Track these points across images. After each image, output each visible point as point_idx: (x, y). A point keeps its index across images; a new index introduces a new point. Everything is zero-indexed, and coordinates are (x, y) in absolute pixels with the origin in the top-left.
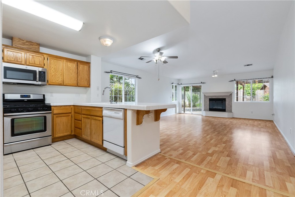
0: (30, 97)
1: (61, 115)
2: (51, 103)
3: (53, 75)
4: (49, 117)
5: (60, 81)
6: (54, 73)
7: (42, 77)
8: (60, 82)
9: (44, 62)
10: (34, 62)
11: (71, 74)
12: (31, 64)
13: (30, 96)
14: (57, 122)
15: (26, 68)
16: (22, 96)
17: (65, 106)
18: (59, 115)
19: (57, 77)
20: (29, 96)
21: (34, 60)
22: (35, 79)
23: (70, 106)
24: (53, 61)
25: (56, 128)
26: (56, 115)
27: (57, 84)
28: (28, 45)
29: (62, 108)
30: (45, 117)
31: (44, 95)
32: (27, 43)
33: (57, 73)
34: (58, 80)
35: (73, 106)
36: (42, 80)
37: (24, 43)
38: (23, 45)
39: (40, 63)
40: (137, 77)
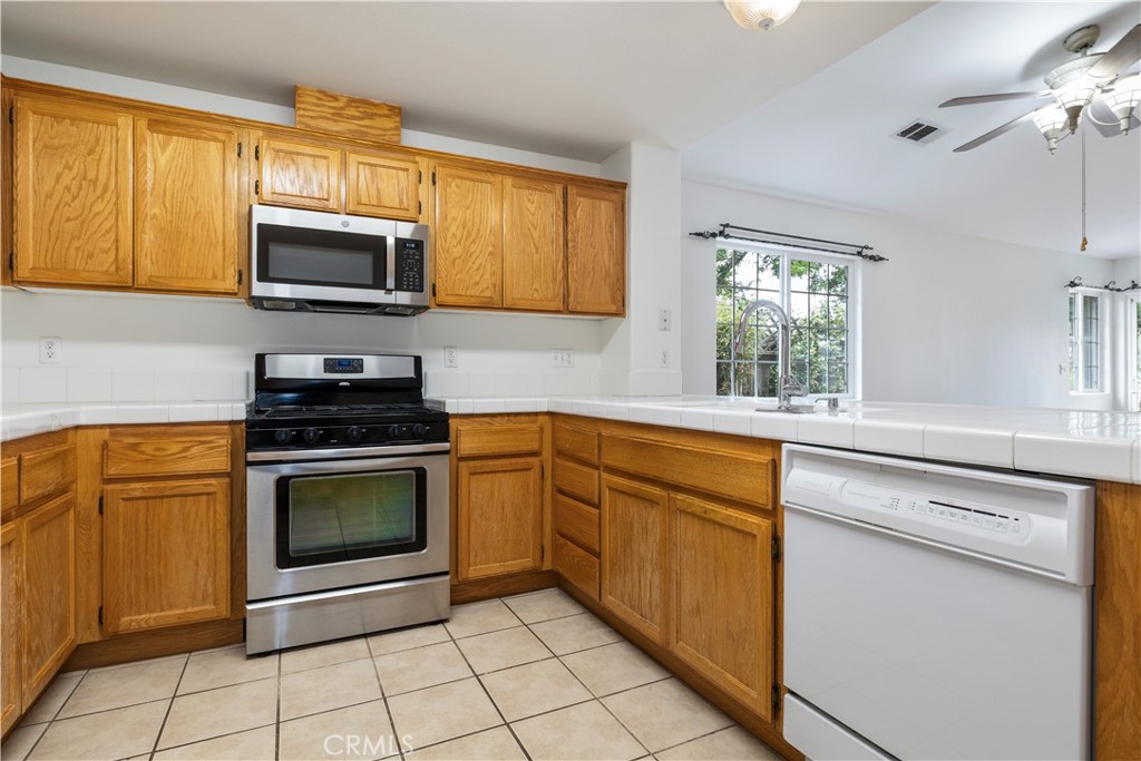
0: (362, 372)
1: (491, 462)
2: (448, 401)
3: (454, 260)
4: (438, 471)
5: (484, 287)
6: (459, 248)
7: (411, 270)
8: (487, 293)
9: (417, 196)
10: (379, 197)
11: (537, 250)
12: (363, 209)
13: (362, 366)
14: (473, 500)
15: (346, 224)
16: (330, 366)
17: (509, 414)
18: (484, 462)
19: (475, 267)
20: (357, 366)
21: (378, 189)
22: (379, 283)
23: (536, 414)
24: (458, 186)
25: (469, 531)
26: (471, 463)
27: (473, 302)
28: (354, 118)
29: (498, 424)
30: (421, 474)
31: (418, 361)
32: (351, 111)
33: (472, 249)
34: (476, 284)
35: (547, 417)
36: (408, 281)
37: (342, 108)
38: (336, 121)
39: (401, 201)
40: (859, 254)
